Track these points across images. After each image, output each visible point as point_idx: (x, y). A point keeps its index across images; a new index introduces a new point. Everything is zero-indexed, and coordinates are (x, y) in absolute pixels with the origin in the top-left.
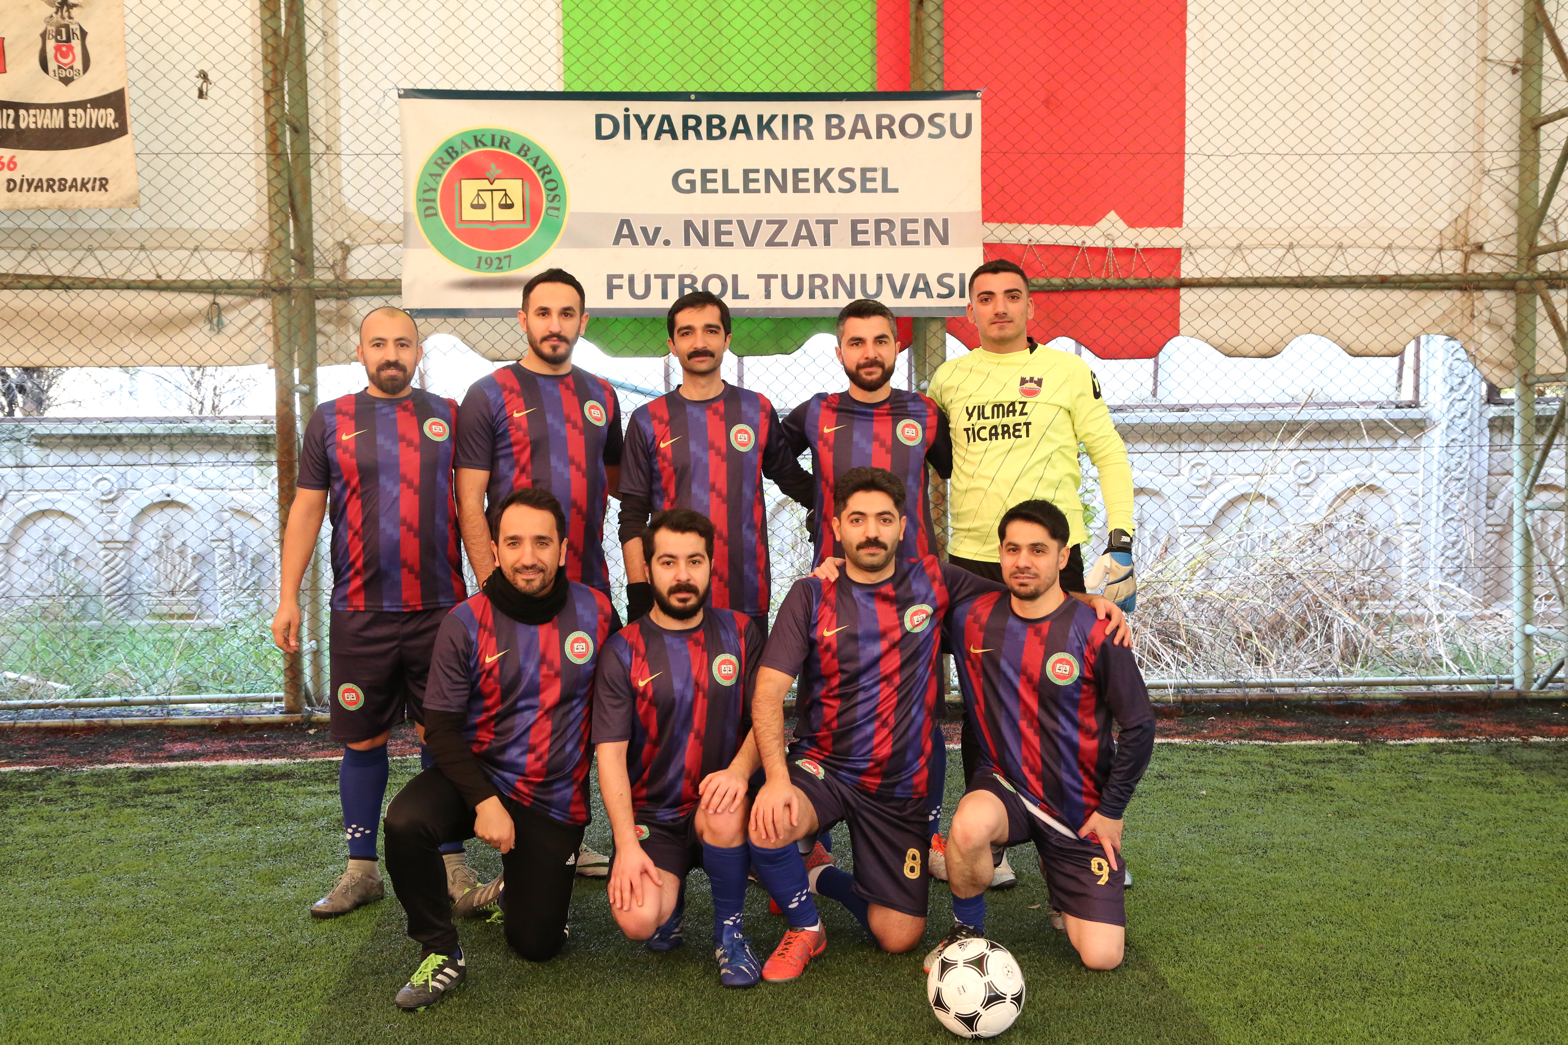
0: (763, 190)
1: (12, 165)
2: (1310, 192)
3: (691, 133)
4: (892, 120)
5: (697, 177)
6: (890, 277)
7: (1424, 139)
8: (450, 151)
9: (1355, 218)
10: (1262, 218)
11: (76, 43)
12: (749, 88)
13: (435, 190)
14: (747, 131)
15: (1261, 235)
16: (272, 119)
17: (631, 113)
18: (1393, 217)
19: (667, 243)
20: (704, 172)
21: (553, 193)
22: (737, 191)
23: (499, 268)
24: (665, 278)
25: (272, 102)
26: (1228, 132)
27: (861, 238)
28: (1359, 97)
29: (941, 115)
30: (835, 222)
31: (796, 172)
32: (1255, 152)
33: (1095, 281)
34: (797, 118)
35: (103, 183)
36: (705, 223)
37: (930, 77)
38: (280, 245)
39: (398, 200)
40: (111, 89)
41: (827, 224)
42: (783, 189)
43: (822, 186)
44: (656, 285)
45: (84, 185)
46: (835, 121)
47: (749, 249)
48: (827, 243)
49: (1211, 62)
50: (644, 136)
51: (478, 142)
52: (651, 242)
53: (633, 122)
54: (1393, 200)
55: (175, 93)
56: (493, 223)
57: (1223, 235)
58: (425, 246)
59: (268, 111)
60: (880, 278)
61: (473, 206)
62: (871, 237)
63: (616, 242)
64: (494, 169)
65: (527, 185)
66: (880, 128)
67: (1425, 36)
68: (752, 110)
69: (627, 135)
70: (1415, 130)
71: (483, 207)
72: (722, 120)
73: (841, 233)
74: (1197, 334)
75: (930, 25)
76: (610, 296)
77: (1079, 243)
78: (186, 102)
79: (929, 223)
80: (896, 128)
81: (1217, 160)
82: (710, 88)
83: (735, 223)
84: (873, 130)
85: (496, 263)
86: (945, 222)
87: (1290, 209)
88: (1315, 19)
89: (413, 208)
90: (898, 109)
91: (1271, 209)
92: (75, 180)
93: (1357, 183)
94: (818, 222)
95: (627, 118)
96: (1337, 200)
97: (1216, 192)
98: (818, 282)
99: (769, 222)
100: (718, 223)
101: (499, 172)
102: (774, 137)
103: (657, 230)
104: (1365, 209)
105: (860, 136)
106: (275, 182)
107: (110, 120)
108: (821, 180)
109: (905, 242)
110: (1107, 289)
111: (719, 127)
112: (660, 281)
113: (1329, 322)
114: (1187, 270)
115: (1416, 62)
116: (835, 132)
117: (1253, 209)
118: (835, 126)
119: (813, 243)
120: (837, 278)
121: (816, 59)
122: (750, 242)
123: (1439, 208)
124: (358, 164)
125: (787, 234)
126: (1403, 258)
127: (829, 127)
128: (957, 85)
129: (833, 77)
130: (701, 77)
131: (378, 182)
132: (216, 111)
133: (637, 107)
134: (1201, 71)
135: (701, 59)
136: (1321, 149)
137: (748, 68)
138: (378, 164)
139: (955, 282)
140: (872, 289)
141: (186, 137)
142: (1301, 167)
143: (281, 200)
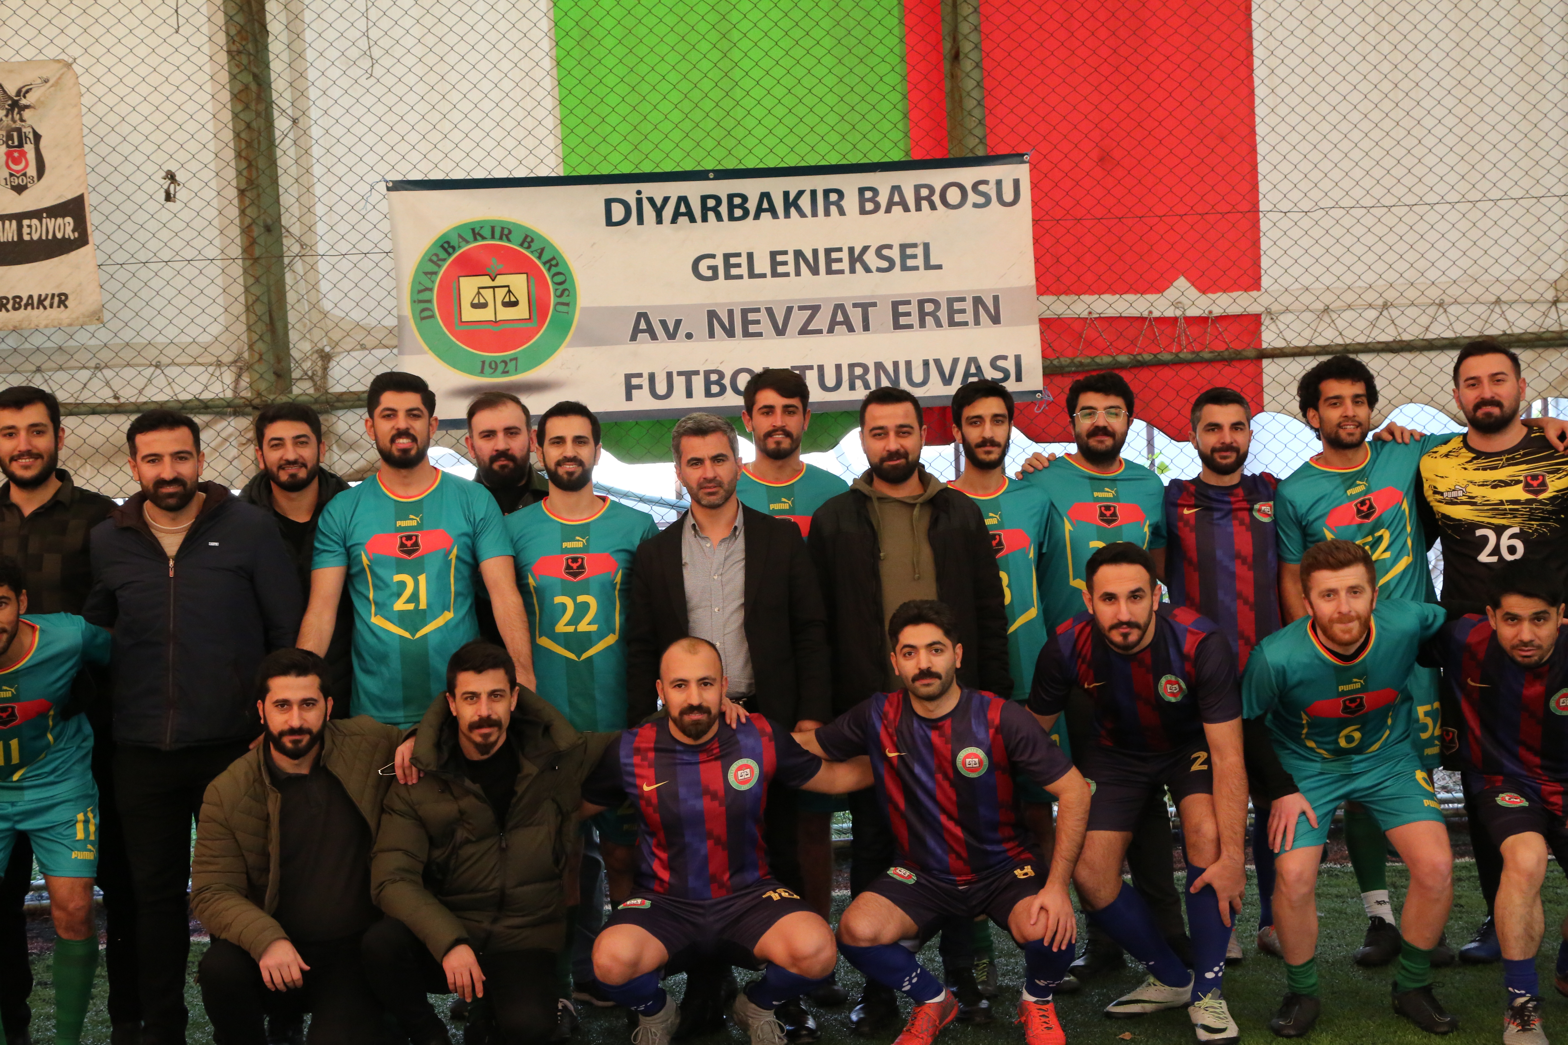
0: (792, 273)
2: (1401, 247)
3: (711, 215)
4: (932, 190)
5: (719, 262)
6: (937, 362)
7: (1527, 183)
8: (446, 246)
9: (1454, 273)
10: (1349, 278)
11: (29, 148)
12: (772, 162)
13: (431, 290)
14: (772, 210)
15: (1349, 297)
16: (248, 221)
17: (643, 196)
18: (1496, 271)
19: (689, 336)
20: (727, 257)
21: (561, 287)
22: (763, 276)
23: (505, 372)
24: (688, 375)
25: (247, 202)
26: (1305, 186)
27: (903, 321)
28: (1451, 140)
29: (986, 182)
30: (874, 305)
31: (828, 252)
32: (1337, 206)
33: (1166, 357)
34: (827, 193)
35: (62, 300)
36: (731, 313)
37: (972, 142)
38: (260, 358)
39: (389, 303)
40: (69, 195)
41: (865, 307)
42: (815, 271)
43: (858, 266)
44: (679, 383)
45: (41, 302)
46: (868, 194)
47: (781, 340)
48: (866, 328)
49: (1283, 110)
50: (659, 221)
51: (476, 235)
52: (672, 336)
53: (646, 205)
54: (1496, 251)
55: (140, 197)
56: (496, 322)
57: (1307, 298)
58: (421, 352)
59: (242, 212)
60: (926, 363)
61: (474, 306)
62: (914, 319)
63: (633, 338)
64: (495, 264)
65: (532, 280)
66: (918, 199)
67: (1521, 70)
68: (776, 187)
69: (640, 221)
70: (1516, 174)
71: (484, 305)
72: (745, 199)
73: (881, 315)
74: (1283, 410)
75: (968, 84)
76: (629, 397)
77: (1145, 314)
78: (152, 206)
79: (978, 301)
80: (936, 198)
81: (1295, 216)
82: (730, 164)
83: (763, 311)
84: (911, 202)
85: (501, 367)
86: (996, 299)
87: (1380, 267)
88: (1397, 57)
89: (407, 310)
90: (937, 178)
91: (1359, 268)
92: (31, 297)
93: (1453, 235)
94: (855, 305)
95: (639, 201)
96: (1433, 255)
97: (1296, 252)
98: (858, 371)
99: (801, 308)
100: (745, 312)
101: (500, 266)
102: (802, 215)
103: (678, 323)
104: (1465, 263)
105: (897, 210)
106: (253, 290)
107: (69, 229)
108: (856, 259)
109: (952, 323)
110: (1178, 363)
111: (741, 206)
112: (683, 378)
113: (1432, 389)
114: (1269, 338)
115: (1512, 99)
116: (869, 206)
117: (1338, 269)
118: (869, 200)
119: (851, 329)
120: (879, 366)
121: (844, 128)
122: (780, 332)
123: (1549, 257)
124: (345, 265)
125: (822, 321)
126: (1511, 315)
127: (862, 200)
128: (1003, 150)
129: (864, 146)
130: (719, 153)
131: (367, 284)
132: (186, 215)
133: (650, 189)
134: (1273, 120)
135: (718, 133)
136: (1410, 199)
137: (771, 141)
138: (366, 264)
139: (1010, 365)
140: (918, 377)
141: (153, 245)
142: (1390, 220)
143: (260, 309)
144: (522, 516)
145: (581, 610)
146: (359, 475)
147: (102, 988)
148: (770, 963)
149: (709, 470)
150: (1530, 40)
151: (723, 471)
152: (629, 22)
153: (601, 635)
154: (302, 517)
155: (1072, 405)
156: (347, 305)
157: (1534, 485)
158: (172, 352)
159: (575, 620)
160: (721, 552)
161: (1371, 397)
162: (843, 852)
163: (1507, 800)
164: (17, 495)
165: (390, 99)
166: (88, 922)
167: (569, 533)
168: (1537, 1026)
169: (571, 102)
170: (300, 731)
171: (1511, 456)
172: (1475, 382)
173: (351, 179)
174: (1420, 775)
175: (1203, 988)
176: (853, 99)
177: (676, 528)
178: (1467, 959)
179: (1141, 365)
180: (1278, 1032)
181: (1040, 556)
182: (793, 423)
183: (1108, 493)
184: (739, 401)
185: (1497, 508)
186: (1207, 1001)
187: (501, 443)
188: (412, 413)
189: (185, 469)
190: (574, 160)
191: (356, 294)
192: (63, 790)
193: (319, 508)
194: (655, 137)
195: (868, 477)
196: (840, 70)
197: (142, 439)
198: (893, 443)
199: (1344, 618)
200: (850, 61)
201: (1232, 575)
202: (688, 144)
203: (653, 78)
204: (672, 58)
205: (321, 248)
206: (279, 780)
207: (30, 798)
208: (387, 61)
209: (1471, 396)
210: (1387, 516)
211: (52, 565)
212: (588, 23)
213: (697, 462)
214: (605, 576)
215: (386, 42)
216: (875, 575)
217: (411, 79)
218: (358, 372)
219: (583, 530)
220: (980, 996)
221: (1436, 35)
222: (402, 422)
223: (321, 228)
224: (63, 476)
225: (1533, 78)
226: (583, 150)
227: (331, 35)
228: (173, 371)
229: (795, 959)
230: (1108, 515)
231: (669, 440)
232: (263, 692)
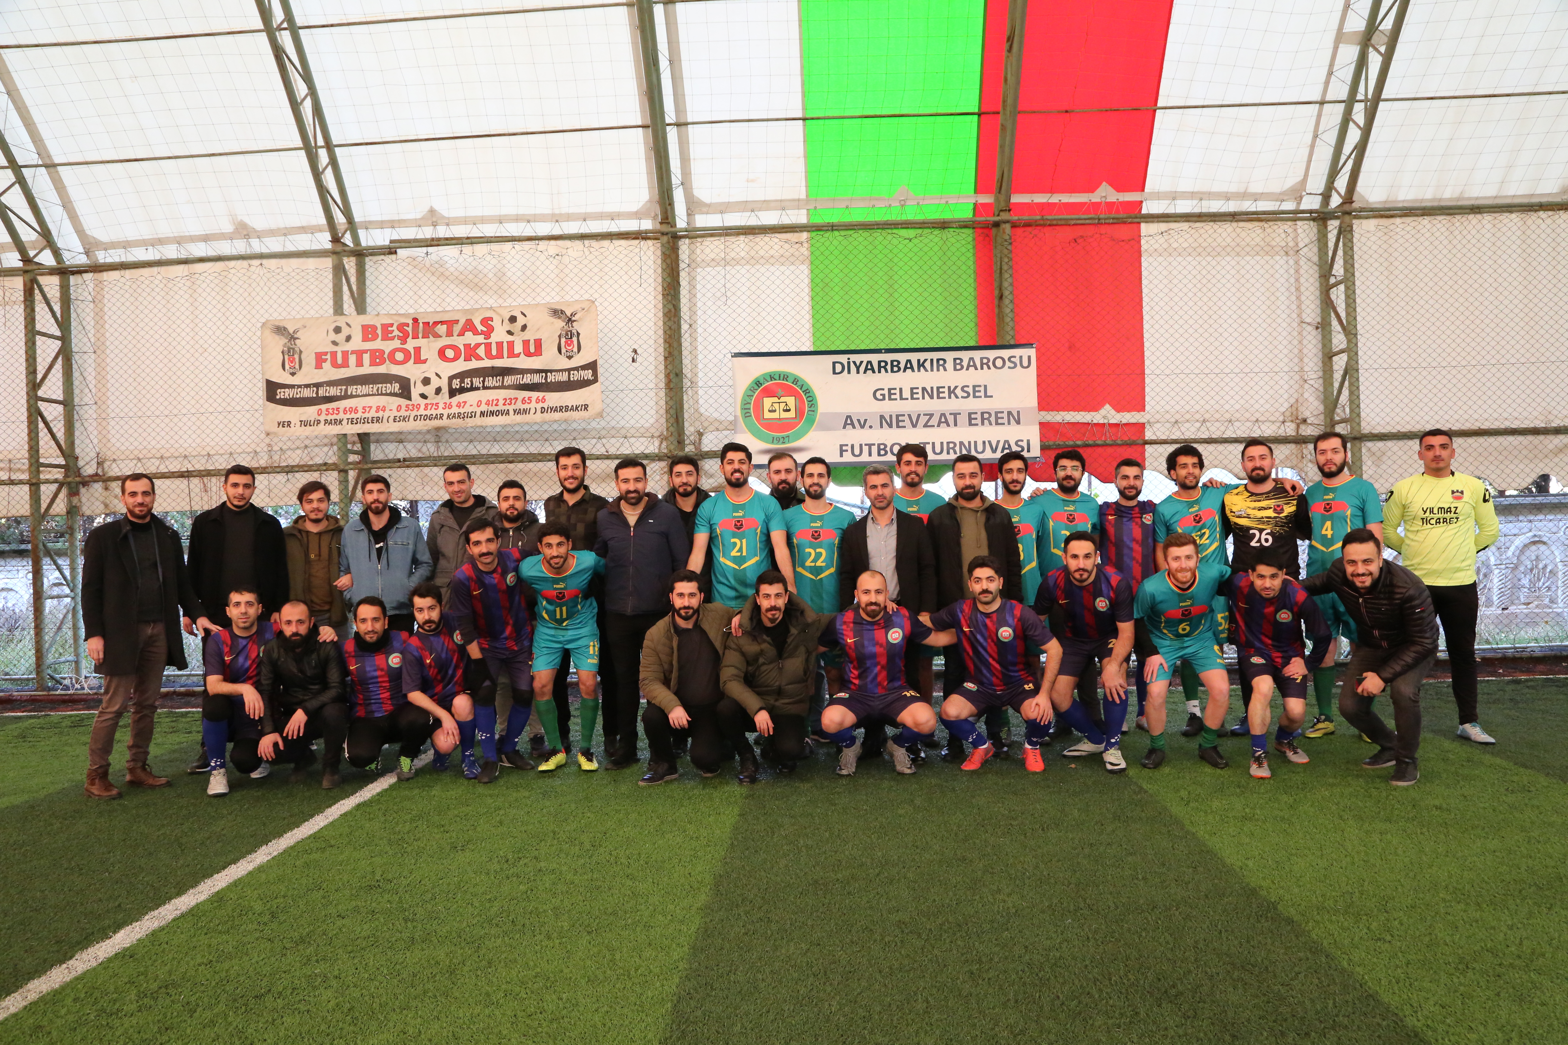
0: (921, 398)
1: (544, 400)
2: (1212, 393)
3: (883, 370)
4: (989, 360)
5: (886, 392)
6: (990, 442)
7: (1271, 365)
8: (758, 383)
9: (1237, 406)
10: (1187, 407)
11: (575, 339)
12: (912, 346)
13: (750, 403)
14: (912, 368)
15: (1187, 416)
16: (668, 371)
17: (851, 361)
18: (1257, 406)
19: (871, 427)
20: (890, 390)
21: (811, 403)
22: (907, 399)
23: (783, 443)
24: (870, 446)
25: (668, 363)
26: (1167, 363)
27: (973, 422)
28: (1236, 343)
29: (1014, 357)
30: (960, 414)
31: (938, 388)
32: (1182, 373)
33: (1100, 442)
34: (938, 360)
35: (586, 407)
36: (891, 416)
37: (1008, 337)
38: (671, 435)
39: (731, 409)
40: (591, 360)
41: (955, 415)
42: (932, 397)
43: (952, 395)
44: (866, 449)
45: (577, 408)
46: (958, 362)
47: (914, 430)
48: (956, 425)
49: (1157, 326)
50: (858, 372)
51: (772, 378)
52: (862, 427)
53: (852, 365)
54: (1257, 397)
55: (621, 361)
56: (780, 419)
57: (1167, 416)
58: (745, 433)
59: (666, 367)
60: (984, 443)
61: (770, 411)
62: (979, 421)
63: (844, 428)
64: (780, 392)
65: (797, 399)
66: (982, 364)
67: (1269, 312)
68: (914, 357)
69: (849, 372)
70: (1266, 361)
71: (775, 411)
72: (899, 362)
73: (963, 419)
74: (1155, 469)
75: (1007, 310)
76: (842, 456)
77: (1090, 422)
78: (626, 365)
79: (1010, 413)
80: (991, 364)
81: (1162, 377)
82: (892, 346)
83: (907, 416)
84: (978, 365)
85: (781, 440)
86: (1018, 412)
87: (1202, 402)
88: (1211, 304)
89: (739, 413)
90: (991, 354)
91: (1192, 403)
92: (573, 406)
93: (1237, 389)
94: (951, 414)
95: (849, 363)
96: (1227, 398)
97: (1162, 394)
98: (952, 446)
99: (925, 415)
100: (898, 416)
101: (783, 393)
102: (926, 371)
103: (866, 421)
104: (1242, 402)
105: (972, 369)
106: (669, 403)
107: (590, 376)
108: (952, 392)
109: (997, 424)
110: (1106, 445)
111: (897, 366)
112: (867, 447)
113: (1226, 462)
114: (1149, 435)
115: (1265, 325)
116: (958, 367)
117: (1182, 403)
118: (959, 364)
119: (948, 425)
120: (961, 443)
121: (947, 330)
122: (914, 426)
123: (1281, 400)
124: (711, 392)
125: (934, 421)
126: (1263, 427)
127: (955, 364)
128: (1023, 341)
129: (957, 338)
130: (887, 341)
131: (721, 401)
132: (641, 368)
133: (854, 357)
134: (1152, 331)
135: (887, 331)
136: (1217, 371)
137: (912, 336)
138: (721, 391)
139: (1024, 444)
140: (980, 449)
141: (626, 382)
142: (1207, 380)
143: (672, 412)
144: (792, 511)
145: (819, 555)
146: (715, 490)
147: (600, 720)
148: (904, 726)
149: (880, 491)
150: (1273, 298)
151: (887, 492)
152: (846, 280)
153: (827, 567)
154: (688, 509)
155: (1055, 465)
156: (711, 410)
157: (1278, 510)
158: (633, 431)
159: (815, 561)
160: (886, 530)
161: (1201, 465)
162: (939, 675)
163: (1256, 660)
164: (566, 496)
165: (734, 315)
166: (595, 691)
167: (814, 519)
168: (1265, 765)
169: (818, 316)
170: (688, 608)
171: (1267, 495)
172: (1252, 458)
173: (715, 352)
174: (1216, 648)
175: (1110, 745)
176: (952, 316)
177: (864, 520)
178: (1234, 734)
179: (1087, 446)
180: (1144, 766)
181: (1038, 537)
182: (920, 470)
183: (1072, 508)
184: (894, 459)
185: (1260, 520)
186: (1112, 751)
187: (783, 476)
188: (741, 462)
189: (640, 486)
190: (818, 343)
191: (716, 405)
192: (585, 631)
193: (697, 505)
194: (857, 333)
195: (956, 497)
196: (946, 303)
197: (620, 472)
198: (968, 481)
199: (1182, 570)
200: (951, 299)
201: (1131, 549)
202: (872, 337)
203: (857, 306)
204: (866, 296)
205: (700, 384)
206: (678, 630)
207: (570, 634)
208: (734, 298)
209: (1250, 465)
210: (1208, 523)
211: (580, 528)
212: (827, 280)
213: (874, 487)
214: (831, 540)
215: (733, 289)
216: (959, 544)
217: (744, 306)
218: (716, 441)
219: (821, 518)
220: (1004, 745)
221: (1229, 294)
222: (736, 466)
223: (700, 375)
224: (586, 488)
225: (1274, 316)
226: (823, 339)
227: (709, 286)
228: (632, 440)
229: (917, 724)
230: (1071, 519)
231: (860, 476)
232: (672, 589)
